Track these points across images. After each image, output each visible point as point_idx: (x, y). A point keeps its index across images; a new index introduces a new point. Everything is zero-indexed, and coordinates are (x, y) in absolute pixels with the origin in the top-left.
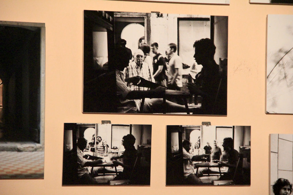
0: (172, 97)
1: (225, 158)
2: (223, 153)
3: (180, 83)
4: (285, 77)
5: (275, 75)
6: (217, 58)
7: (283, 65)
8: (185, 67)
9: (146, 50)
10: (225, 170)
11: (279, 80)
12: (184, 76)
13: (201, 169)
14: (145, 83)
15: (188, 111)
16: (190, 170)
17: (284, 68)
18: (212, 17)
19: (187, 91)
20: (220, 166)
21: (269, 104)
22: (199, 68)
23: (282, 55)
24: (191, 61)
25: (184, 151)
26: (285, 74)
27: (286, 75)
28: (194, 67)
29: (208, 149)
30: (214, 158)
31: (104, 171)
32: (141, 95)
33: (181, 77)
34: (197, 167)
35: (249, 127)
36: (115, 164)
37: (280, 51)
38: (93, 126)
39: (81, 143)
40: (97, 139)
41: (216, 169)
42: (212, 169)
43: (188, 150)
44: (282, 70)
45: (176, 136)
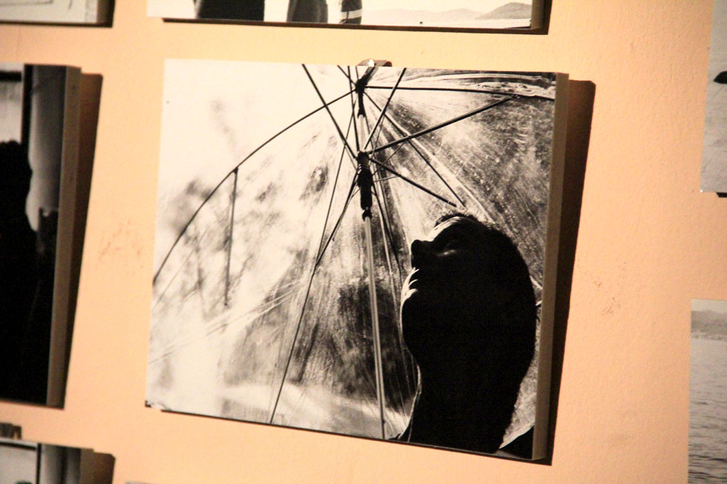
4: (200, 283)
7: (196, 238)
11: (185, 295)
17: (198, 250)
18: (29, 68)
23: (195, 202)
26: (200, 271)
27: (203, 275)
37: (191, 189)
44: (193, 259)
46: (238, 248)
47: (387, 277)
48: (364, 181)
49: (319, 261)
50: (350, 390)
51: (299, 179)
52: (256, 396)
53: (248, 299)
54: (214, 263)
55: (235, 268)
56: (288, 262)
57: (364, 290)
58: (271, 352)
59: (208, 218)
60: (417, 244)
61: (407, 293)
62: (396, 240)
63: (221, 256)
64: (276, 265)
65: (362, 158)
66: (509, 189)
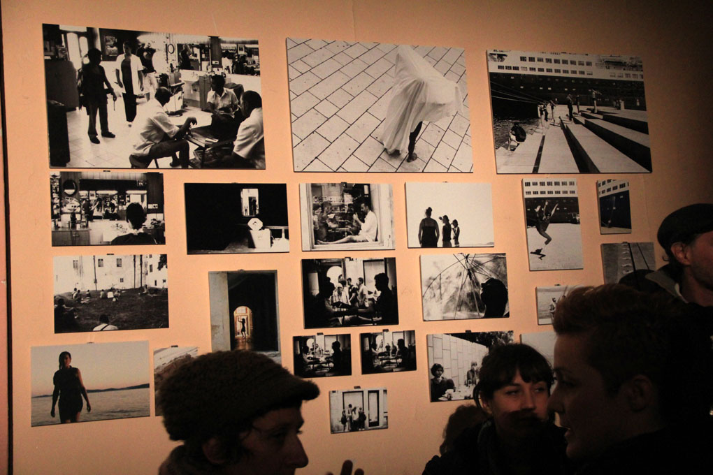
0: (362, 314)
1: (399, 352)
2: (398, 349)
3: (367, 304)
4: (434, 296)
5: (428, 296)
6: (390, 286)
7: (432, 288)
8: (370, 293)
9: (343, 283)
10: (400, 360)
11: (431, 298)
12: (369, 299)
13: (384, 361)
14: (344, 306)
15: (374, 323)
16: (378, 363)
18: (385, 259)
19: (372, 310)
20: (396, 358)
21: (425, 314)
22: (379, 293)
23: (431, 281)
24: (373, 289)
25: (373, 350)
26: (434, 294)
28: (375, 293)
29: (388, 347)
30: (393, 353)
31: (321, 367)
32: (342, 314)
33: (367, 300)
34: (381, 360)
35: (414, 331)
36: (328, 362)
37: (430, 279)
38: (312, 337)
39: (305, 349)
40: (315, 346)
41: (394, 361)
42: (392, 361)
43: (375, 349)
44: (432, 291)
45: (367, 340)
46: (443, 289)
47: (476, 290)
48: (469, 274)
49: (461, 289)
50: (471, 311)
51: (455, 274)
52: (451, 315)
53: (446, 298)
54: (438, 292)
55: (442, 292)
56: (454, 290)
57: (472, 293)
58: (453, 307)
59: (435, 283)
60: (482, 284)
61: (481, 292)
62: (478, 284)
63: (439, 291)
64: (452, 291)
65: (468, 270)
66: (500, 273)
